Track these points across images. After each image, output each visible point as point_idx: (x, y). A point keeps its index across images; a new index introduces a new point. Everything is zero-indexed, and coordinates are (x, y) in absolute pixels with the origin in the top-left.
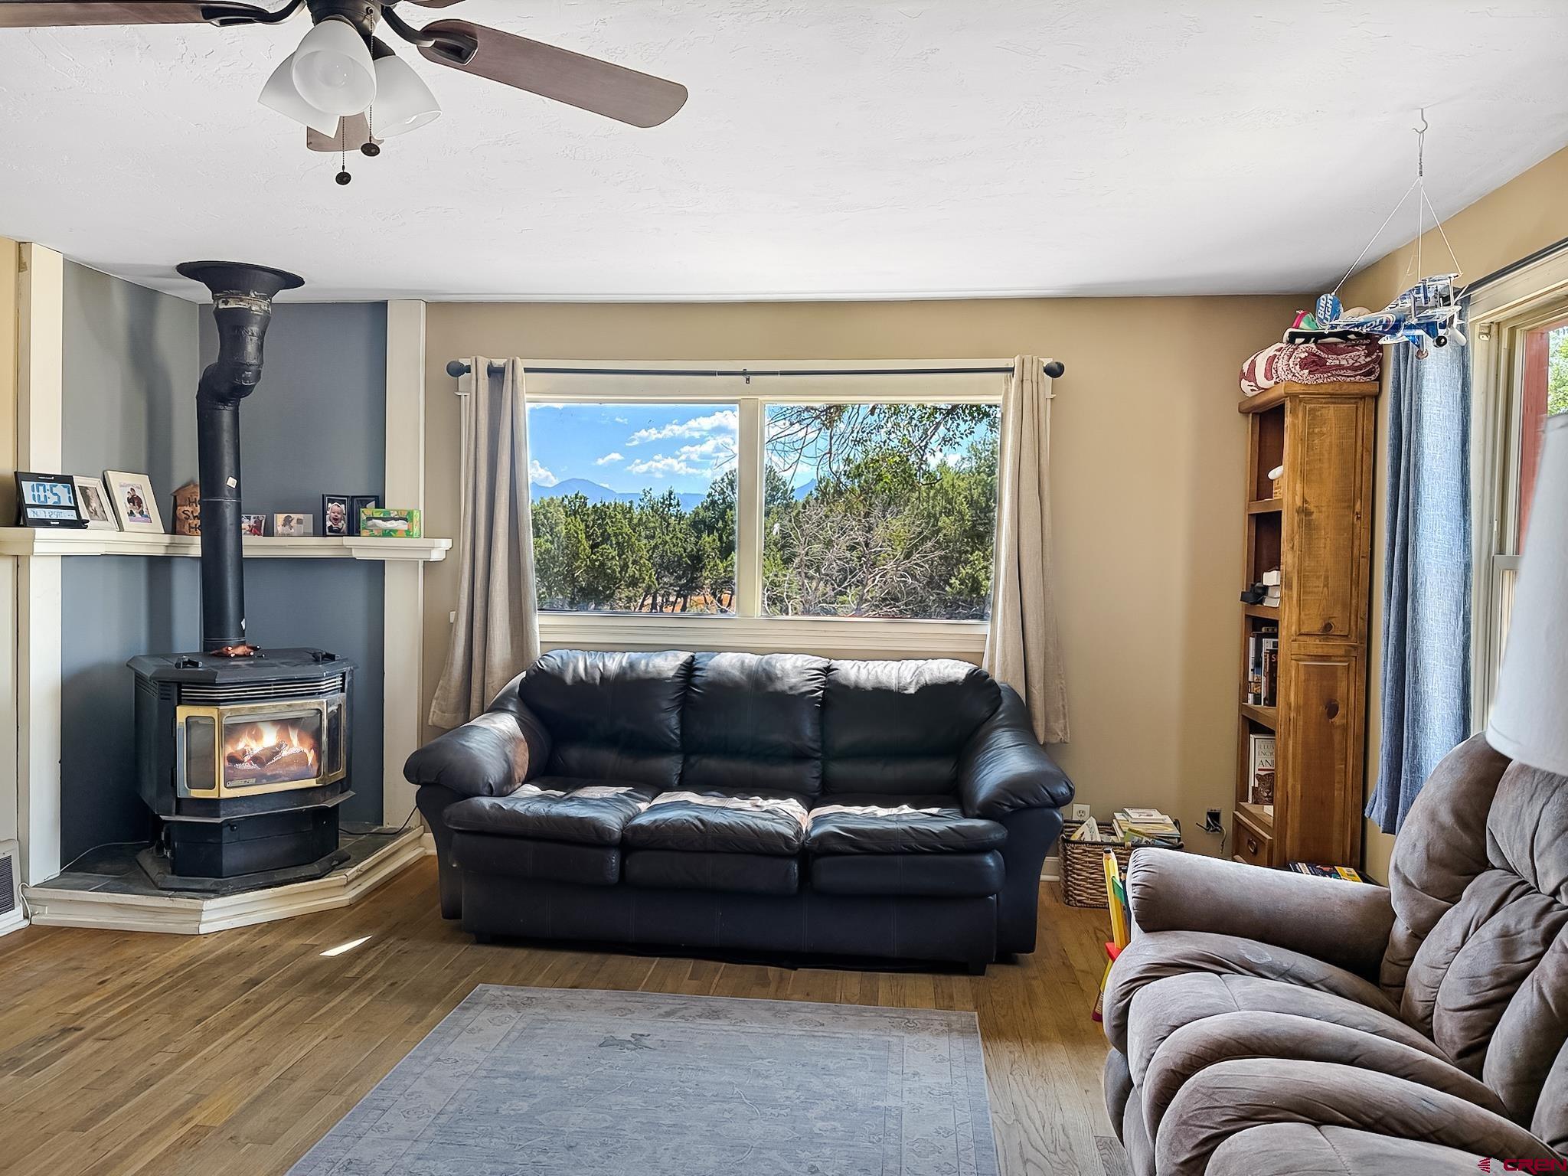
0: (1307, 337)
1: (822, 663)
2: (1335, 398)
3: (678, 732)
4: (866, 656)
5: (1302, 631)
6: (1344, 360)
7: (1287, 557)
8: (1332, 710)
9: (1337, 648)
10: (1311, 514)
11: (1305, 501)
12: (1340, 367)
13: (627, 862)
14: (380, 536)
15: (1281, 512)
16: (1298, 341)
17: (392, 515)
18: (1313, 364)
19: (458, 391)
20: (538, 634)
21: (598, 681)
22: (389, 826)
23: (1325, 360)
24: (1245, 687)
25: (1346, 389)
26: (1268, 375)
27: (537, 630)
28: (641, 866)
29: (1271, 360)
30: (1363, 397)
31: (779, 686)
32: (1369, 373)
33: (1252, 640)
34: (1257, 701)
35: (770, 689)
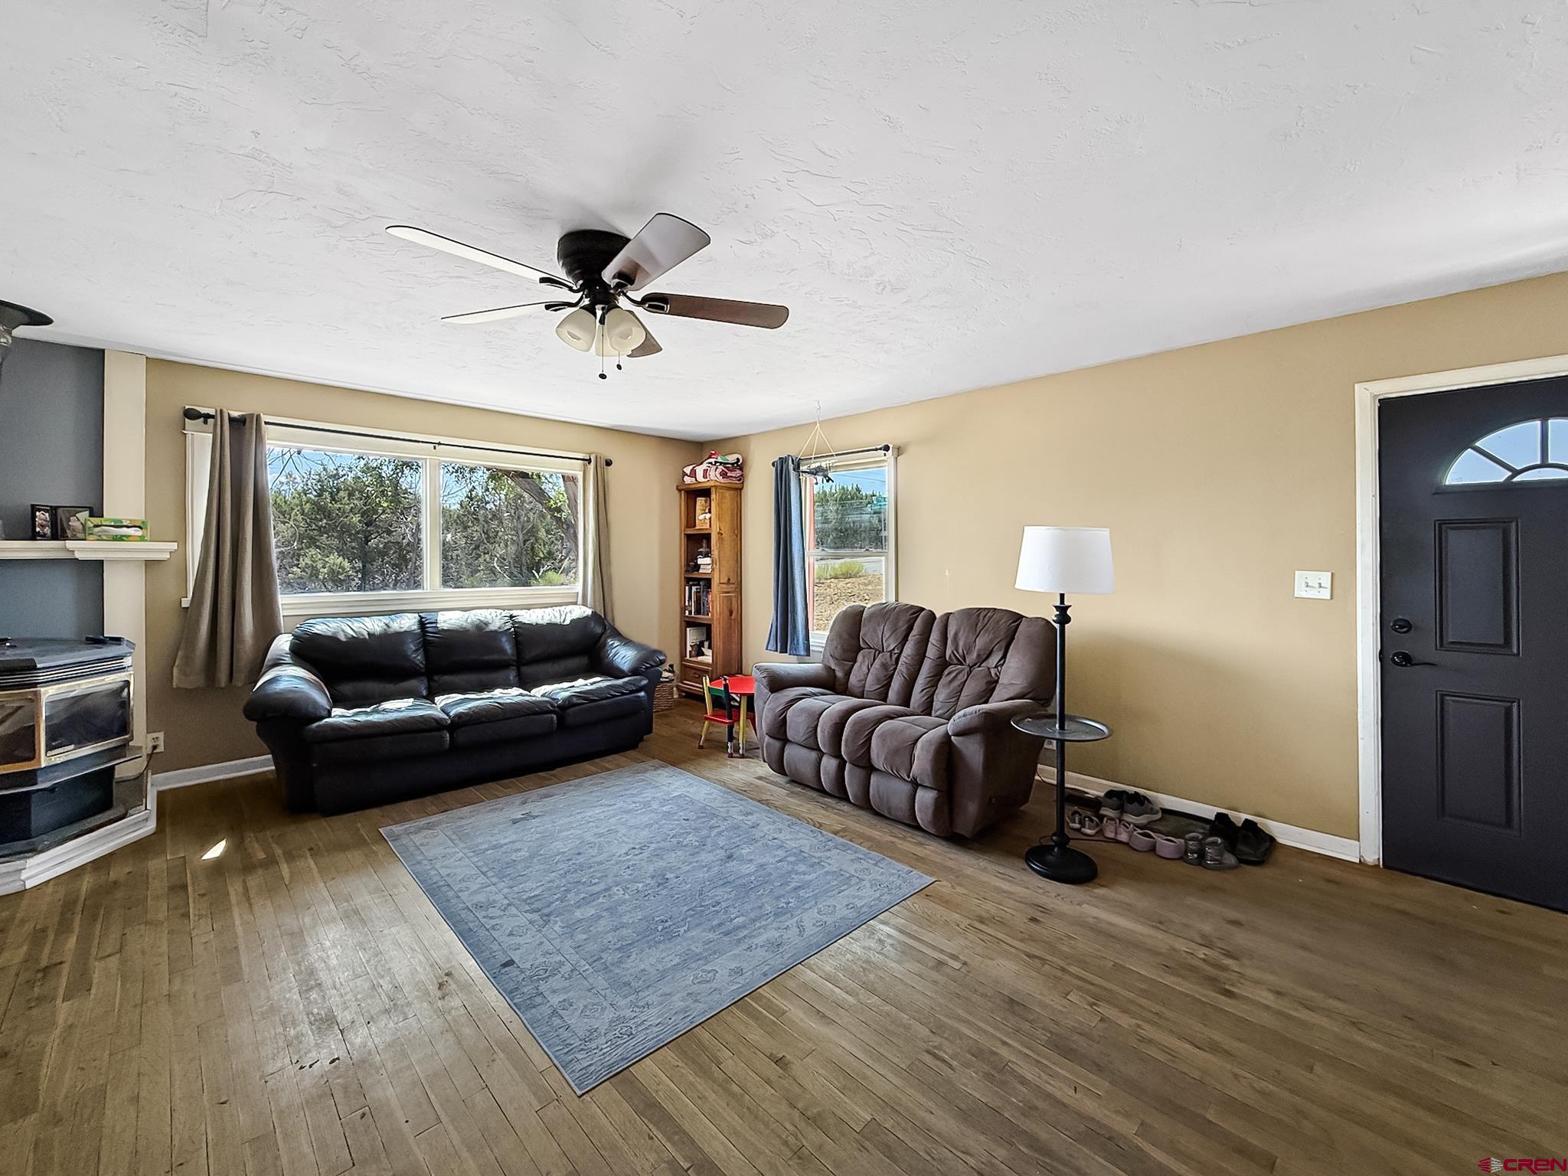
0: (721, 463)
1: (507, 613)
2: (729, 489)
3: (424, 662)
4: (528, 608)
5: (722, 582)
6: (733, 474)
7: (715, 552)
8: (731, 613)
9: (731, 588)
10: (722, 534)
11: (720, 529)
12: (732, 477)
13: (455, 735)
14: (109, 541)
15: (710, 534)
16: (718, 464)
17: (125, 524)
18: (724, 475)
19: (184, 430)
20: (281, 611)
21: (367, 637)
22: (119, 776)
23: (727, 473)
24: (683, 609)
25: (734, 486)
26: (705, 476)
27: (280, 607)
28: (462, 736)
29: (705, 471)
30: (736, 489)
31: (492, 627)
32: (739, 480)
33: (687, 588)
34: (690, 612)
35: (487, 630)
